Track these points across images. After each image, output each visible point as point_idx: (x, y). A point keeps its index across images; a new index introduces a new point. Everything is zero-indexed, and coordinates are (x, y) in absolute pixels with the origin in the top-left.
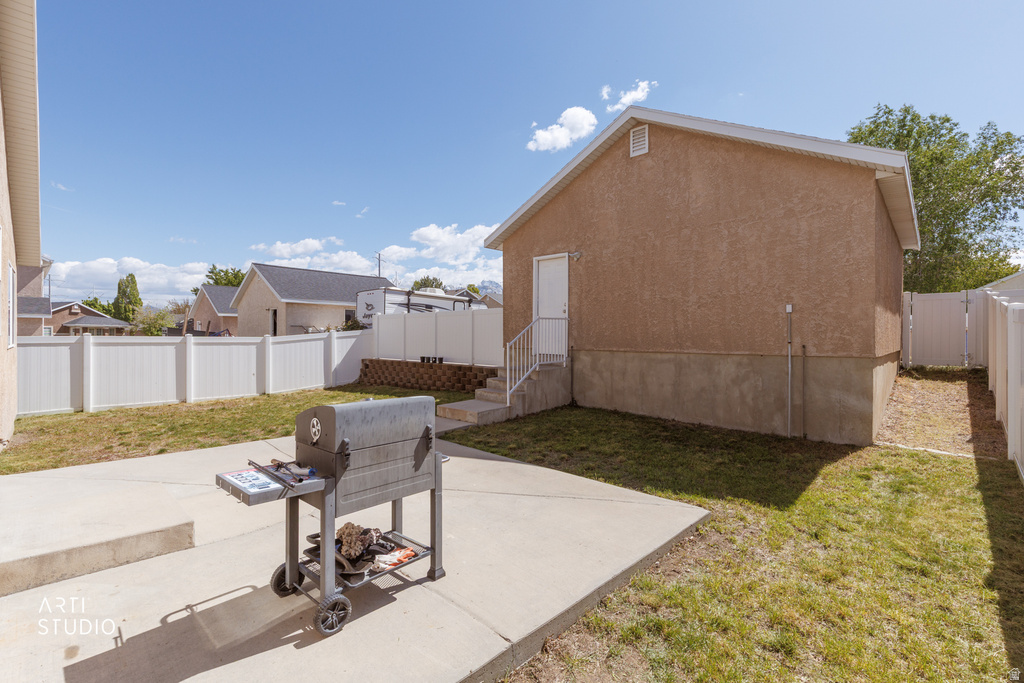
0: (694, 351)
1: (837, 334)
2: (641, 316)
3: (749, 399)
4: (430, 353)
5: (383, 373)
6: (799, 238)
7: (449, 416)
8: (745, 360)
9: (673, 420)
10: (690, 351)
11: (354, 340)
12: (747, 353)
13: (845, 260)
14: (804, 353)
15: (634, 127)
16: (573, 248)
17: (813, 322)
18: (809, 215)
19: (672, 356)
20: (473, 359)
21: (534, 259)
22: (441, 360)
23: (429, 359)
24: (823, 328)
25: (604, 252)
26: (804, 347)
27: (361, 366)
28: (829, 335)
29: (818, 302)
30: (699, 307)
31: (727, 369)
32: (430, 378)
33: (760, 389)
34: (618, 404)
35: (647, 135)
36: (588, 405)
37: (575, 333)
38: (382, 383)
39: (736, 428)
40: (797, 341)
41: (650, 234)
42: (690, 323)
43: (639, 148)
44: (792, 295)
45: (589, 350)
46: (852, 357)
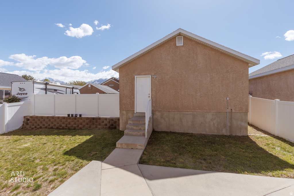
0: (199, 111)
1: (240, 106)
2: (180, 99)
3: (216, 125)
4: (72, 112)
5: (41, 123)
6: (230, 79)
7: (125, 147)
8: (215, 113)
9: (192, 133)
10: (198, 111)
11: (19, 107)
12: (216, 111)
13: (241, 86)
14: (231, 111)
15: (178, 36)
16: (153, 74)
17: (234, 103)
18: (232, 73)
19: (191, 113)
20: (98, 114)
21: (135, 76)
22: (80, 115)
23: (72, 115)
24: (236, 104)
25: (166, 77)
26: (231, 109)
27: (23, 120)
28: (238, 106)
29: (235, 97)
30: (201, 97)
31: (209, 116)
32: (75, 124)
33: (219, 122)
34: (172, 129)
35: (182, 39)
36: (159, 130)
37: (154, 105)
38: (41, 128)
39: (212, 134)
40: (230, 108)
41: (184, 72)
42: (198, 102)
43: (180, 43)
44: (228, 95)
45: (160, 111)
46: (243, 112)
